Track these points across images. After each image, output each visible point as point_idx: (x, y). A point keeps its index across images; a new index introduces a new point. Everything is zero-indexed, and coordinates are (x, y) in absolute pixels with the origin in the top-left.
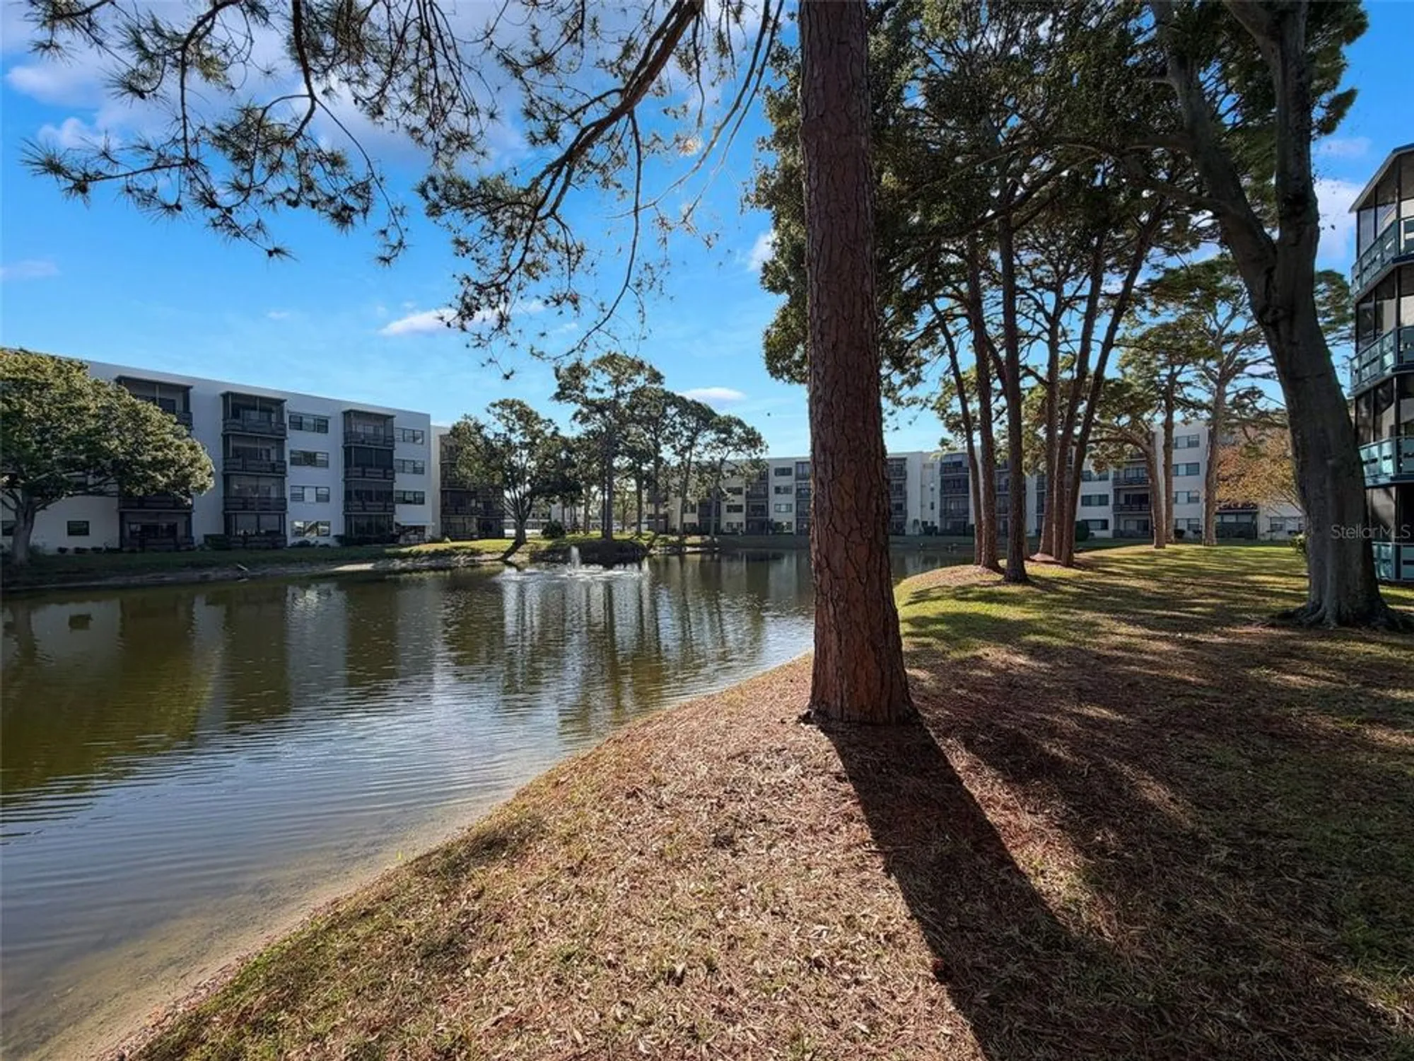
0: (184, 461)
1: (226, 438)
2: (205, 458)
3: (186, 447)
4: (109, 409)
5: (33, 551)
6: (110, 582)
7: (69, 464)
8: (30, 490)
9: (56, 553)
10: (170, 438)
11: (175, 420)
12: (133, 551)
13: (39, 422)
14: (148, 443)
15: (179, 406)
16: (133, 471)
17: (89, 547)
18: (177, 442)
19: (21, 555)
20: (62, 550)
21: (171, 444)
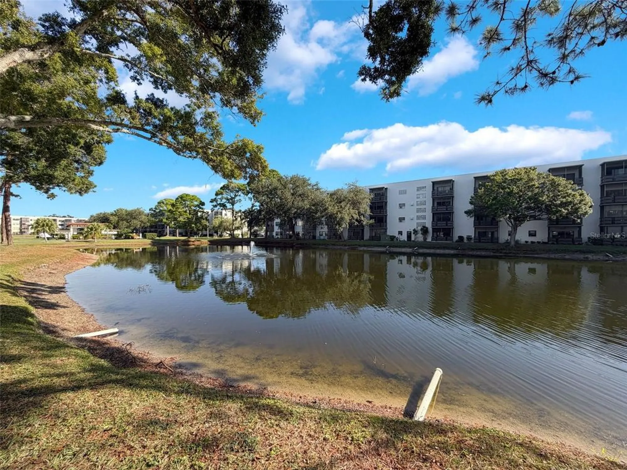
0: (576, 201)
1: (602, 187)
2: (588, 199)
3: (577, 194)
4: (544, 183)
5: (517, 242)
6: (542, 256)
7: (528, 208)
8: (516, 219)
9: (524, 243)
10: (570, 191)
11: (572, 183)
12: (553, 244)
13: (518, 193)
14: (559, 196)
15: (577, 176)
16: (552, 209)
17: (536, 241)
18: (573, 193)
19: (513, 243)
20: (526, 242)
21: (570, 194)
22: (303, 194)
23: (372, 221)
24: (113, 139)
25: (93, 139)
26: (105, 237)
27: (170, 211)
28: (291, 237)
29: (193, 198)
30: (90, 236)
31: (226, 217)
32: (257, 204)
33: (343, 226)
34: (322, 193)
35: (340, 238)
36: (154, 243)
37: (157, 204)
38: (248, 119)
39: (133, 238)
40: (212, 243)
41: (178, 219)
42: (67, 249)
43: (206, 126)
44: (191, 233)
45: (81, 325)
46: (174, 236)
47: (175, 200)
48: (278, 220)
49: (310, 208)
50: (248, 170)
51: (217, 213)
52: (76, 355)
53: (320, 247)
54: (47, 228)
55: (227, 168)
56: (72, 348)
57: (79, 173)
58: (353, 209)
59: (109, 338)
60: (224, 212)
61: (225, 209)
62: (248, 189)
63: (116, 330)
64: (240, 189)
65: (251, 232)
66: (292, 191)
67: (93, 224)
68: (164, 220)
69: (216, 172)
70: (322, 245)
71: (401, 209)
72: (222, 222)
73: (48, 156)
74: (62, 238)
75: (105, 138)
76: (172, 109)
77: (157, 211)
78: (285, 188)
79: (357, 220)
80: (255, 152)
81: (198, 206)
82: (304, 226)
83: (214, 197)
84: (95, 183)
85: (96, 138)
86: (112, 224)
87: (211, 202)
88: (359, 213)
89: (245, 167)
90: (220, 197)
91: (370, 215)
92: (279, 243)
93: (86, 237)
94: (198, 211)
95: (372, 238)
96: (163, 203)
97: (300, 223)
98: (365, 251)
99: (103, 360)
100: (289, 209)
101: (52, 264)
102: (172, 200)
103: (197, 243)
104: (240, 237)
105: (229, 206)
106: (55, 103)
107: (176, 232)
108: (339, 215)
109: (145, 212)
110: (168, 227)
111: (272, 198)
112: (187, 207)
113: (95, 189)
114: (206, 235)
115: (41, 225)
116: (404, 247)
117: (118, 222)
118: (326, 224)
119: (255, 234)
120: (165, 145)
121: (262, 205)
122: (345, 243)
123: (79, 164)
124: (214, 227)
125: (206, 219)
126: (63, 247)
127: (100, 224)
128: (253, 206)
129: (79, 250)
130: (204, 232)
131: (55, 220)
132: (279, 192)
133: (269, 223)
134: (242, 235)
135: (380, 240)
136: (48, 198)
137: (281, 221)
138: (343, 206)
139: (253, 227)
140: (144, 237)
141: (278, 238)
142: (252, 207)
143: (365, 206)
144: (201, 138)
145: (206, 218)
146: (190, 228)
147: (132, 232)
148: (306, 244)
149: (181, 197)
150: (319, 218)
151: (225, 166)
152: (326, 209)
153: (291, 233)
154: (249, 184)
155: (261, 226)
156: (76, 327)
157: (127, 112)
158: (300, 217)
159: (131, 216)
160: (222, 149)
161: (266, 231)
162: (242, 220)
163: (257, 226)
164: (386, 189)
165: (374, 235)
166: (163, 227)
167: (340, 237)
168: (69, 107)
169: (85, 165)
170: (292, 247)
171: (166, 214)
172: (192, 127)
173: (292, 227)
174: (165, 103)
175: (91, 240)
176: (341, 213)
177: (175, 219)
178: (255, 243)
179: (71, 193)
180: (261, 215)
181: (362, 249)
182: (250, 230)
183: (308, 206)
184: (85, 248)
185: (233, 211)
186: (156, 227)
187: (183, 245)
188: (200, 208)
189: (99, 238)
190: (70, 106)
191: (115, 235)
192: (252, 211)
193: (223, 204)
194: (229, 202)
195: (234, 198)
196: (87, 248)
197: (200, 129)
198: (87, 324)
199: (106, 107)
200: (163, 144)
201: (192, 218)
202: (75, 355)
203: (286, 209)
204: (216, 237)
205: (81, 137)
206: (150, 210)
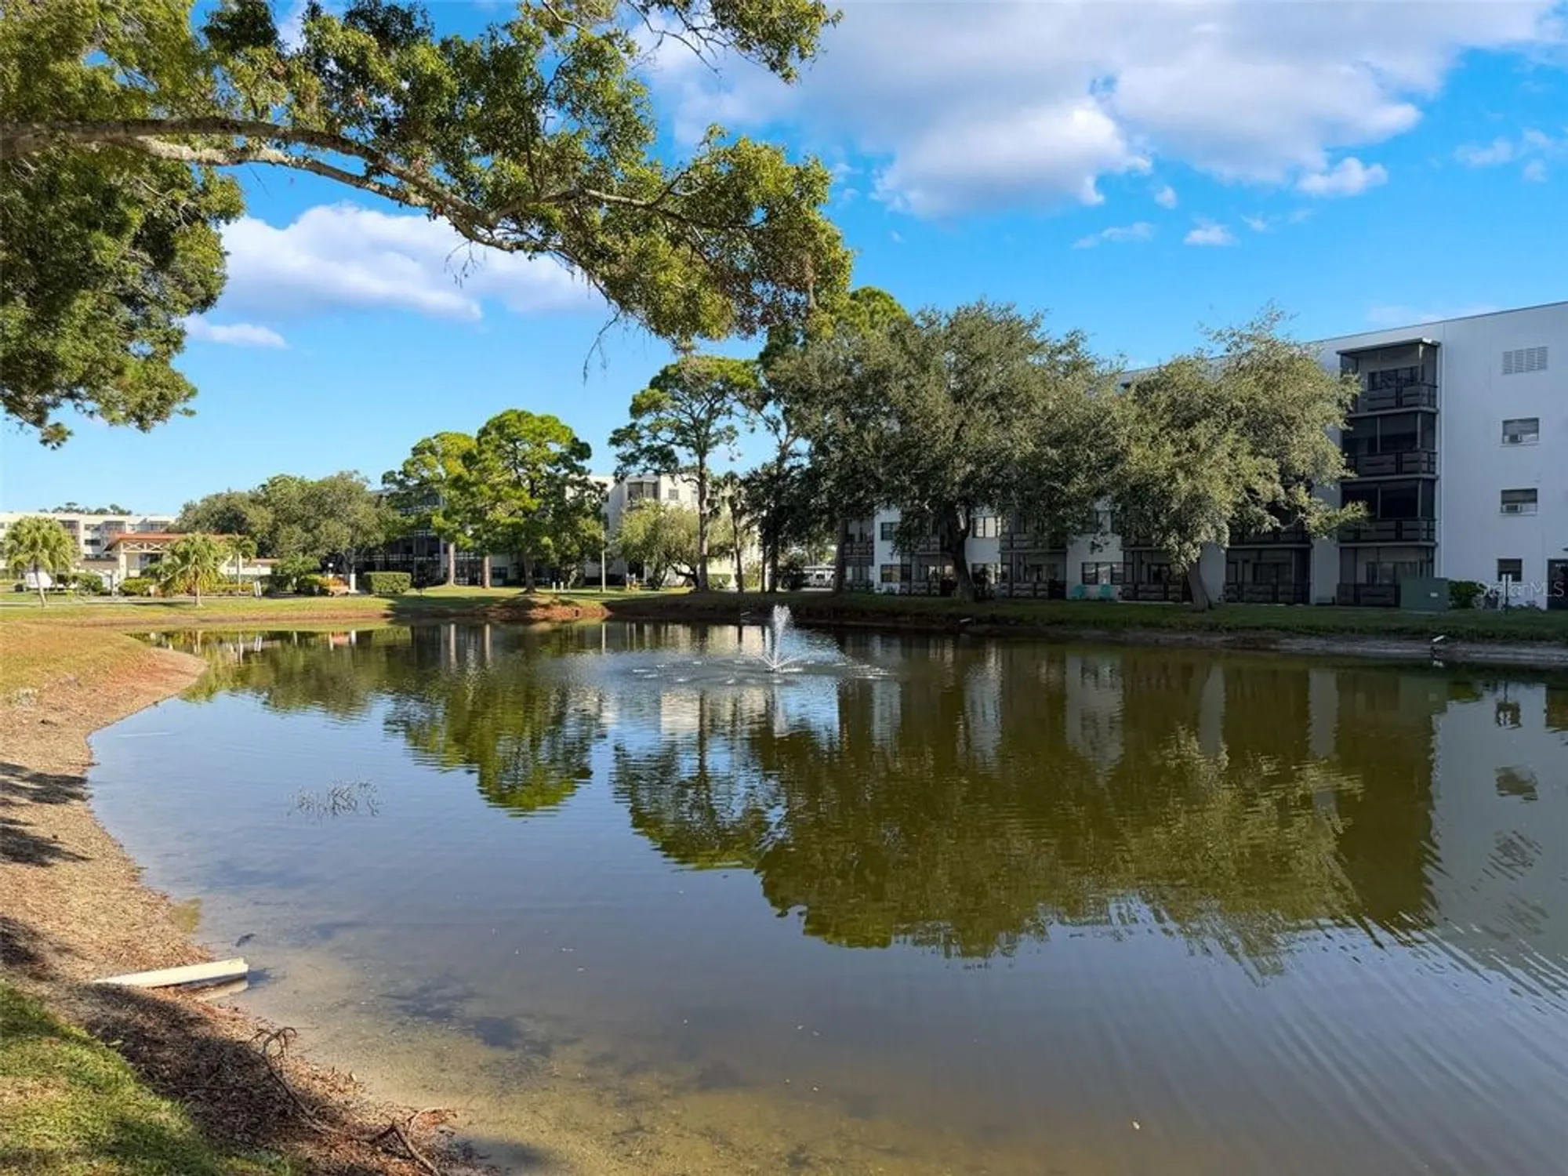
22: (1008, 393)
23: (1356, 511)
24: (243, 200)
25: (174, 205)
26: (231, 588)
27: (457, 482)
28: (947, 587)
29: (546, 429)
30: (180, 584)
31: (673, 504)
32: (803, 445)
33: (1203, 537)
34: (1096, 384)
35: (1187, 595)
36: (401, 612)
37: (409, 456)
38: (756, 46)
39: (324, 592)
40: (619, 611)
41: (490, 516)
42: (103, 631)
43: (578, 100)
44: (537, 573)
45: (123, 935)
46: (473, 582)
47: (475, 435)
48: (889, 516)
49: (1037, 458)
50: (757, 288)
51: (637, 489)
52: (76, 1074)
53: (1086, 633)
54: (44, 556)
55: (669, 286)
56: (66, 1037)
57: (136, 343)
58: (1254, 453)
59: (213, 996)
60: (665, 482)
61: (672, 473)
62: (763, 381)
63: (239, 967)
64: (729, 385)
65: (774, 566)
66: (953, 382)
67: (190, 535)
68: (438, 521)
69: (624, 304)
70: (1096, 624)
71: (1513, 449)
72: (656, 526)
73: (32, 282)
74: (94, 587)
75: (215, 200)
76: (446, 46)
77: (412, 483)
78: (925, 369)
79: (1273, 508)
80: (788, 200)
81: (562, 459)
82: (1008, 542)
83: (625, 420)
84: (191, 378)
85: (184, 202)
86: (253, 537)
87: (615, 441)
88: (1284, 472)
89: (746, 278)
90: (647, 420)
91: (1344, 483)
92: (893, 614)
93: (166, 587)
94: (565, 482)
95: (1352, 595)
96: (432, 449)
97: (990, 526)
98: (1314, 659)
99: (166, 1104)
100: (940, 465)
101: (51, 689)
102: (466, 438)
103: (559, 613)
104: (732, 586)
105: (684, 456)
106: (44, 73)
107: (482, 570)
108: (1184, 485)
109: (369, 488)
110: (452, 548)
111: (867, 417)
112: (522, 464)
113: (191, 404)
114: (594, 582)
115: (27, 542)
116: (1534, 639)
117: (275, 529)
118: (1119, 528)
119: (792, 576)
120: (422, 200)
121: (821, 448)
122: (1208, 618)
123: (135, 310)
124: (625, 548)
125: (597, 513)
126: (95, 625)
127: (213, 538)
128: (784, 453)
129: (143, 637)
130: (590, 569)
131: (71, 525)
132: (896, 390)
133: (854, 528)
134: (739, 577)
135: (1397, 605)
136: (45, 442)
137: (906, 515)
138: (1203, 443)
139: (785, 545)
140: (365, 586)
141: (891, 593)
142: (781, 460)
143: (1315, 437)
144: (562, 156)
145: (596, 509)
146: (534, 552)
147: (323, 569)
148: (1019, 620)
149: (499, 425)
150: (1080, 500)
151: (662, 277)
152: (1115, 459)
153: (949, 569)
154: (766, 359)
155: (818, 539)
156: (104, 943)
157: (276, 77)
158: (989, 501)
159: (320, 506)
160: (650, 200)
161: (841, 564)
162: (737, 515)
163: (800, 541)
164: (1433, 348)
165: (1362, 578)
166: (434, 546)
167: (1186, 588)
168: (92, 85)
169: (153, 309)
170: (949, 629)
171: (446, 493)
172: (521, 110)
173: (955, 545)
174: (418, 24)
175: (183, 597)
176: (1189, 473)
177: (478, 515)
178: (794, 613)
179: (113, 421)
180: (817, 494)
181: (1298, 645)
182: (771, 556)
183: (1030, 447)
184: (165, 628)
185: (702, 476)
186: (409, 550)
187: (506, 621)
188: (574, 468)
189: (212, 591)
190: (94, 83)
191: (261, 579)
192: (778, 477)
193: (660, 449)
194: (684, 443)
195: (708, 423)
196: (172, 628)
197: (553, 121)
198: (143, 932)
199: (209, 68)
200: (414, 198)
201: (543, 511)
202: (69, 1074)
203: (926, 462)
204: (634, 590)
205: (134, 202)
206: (385, 479)
